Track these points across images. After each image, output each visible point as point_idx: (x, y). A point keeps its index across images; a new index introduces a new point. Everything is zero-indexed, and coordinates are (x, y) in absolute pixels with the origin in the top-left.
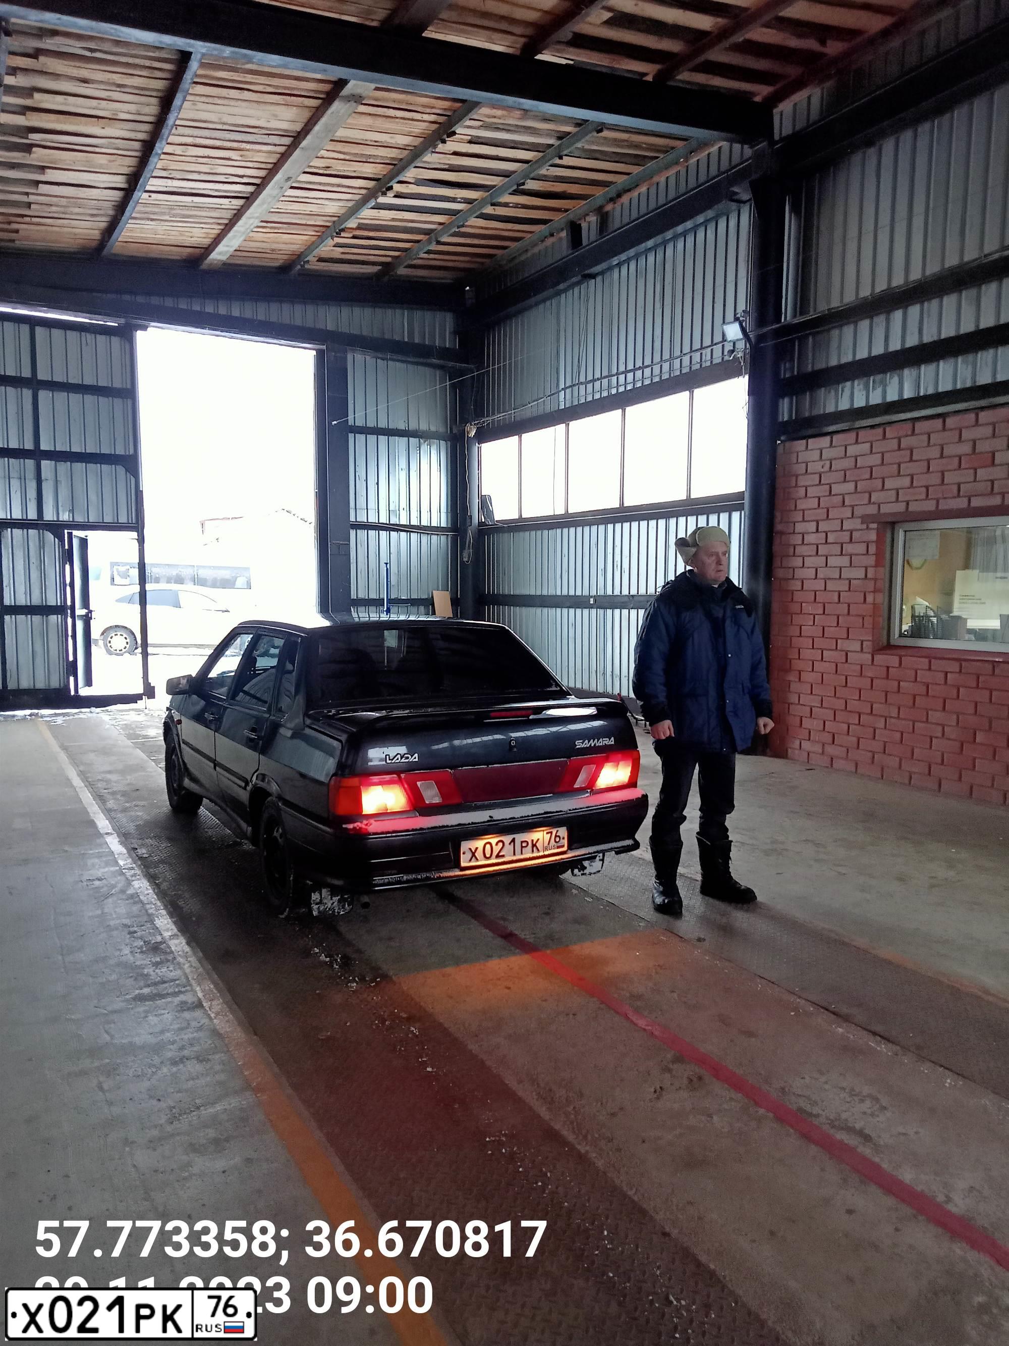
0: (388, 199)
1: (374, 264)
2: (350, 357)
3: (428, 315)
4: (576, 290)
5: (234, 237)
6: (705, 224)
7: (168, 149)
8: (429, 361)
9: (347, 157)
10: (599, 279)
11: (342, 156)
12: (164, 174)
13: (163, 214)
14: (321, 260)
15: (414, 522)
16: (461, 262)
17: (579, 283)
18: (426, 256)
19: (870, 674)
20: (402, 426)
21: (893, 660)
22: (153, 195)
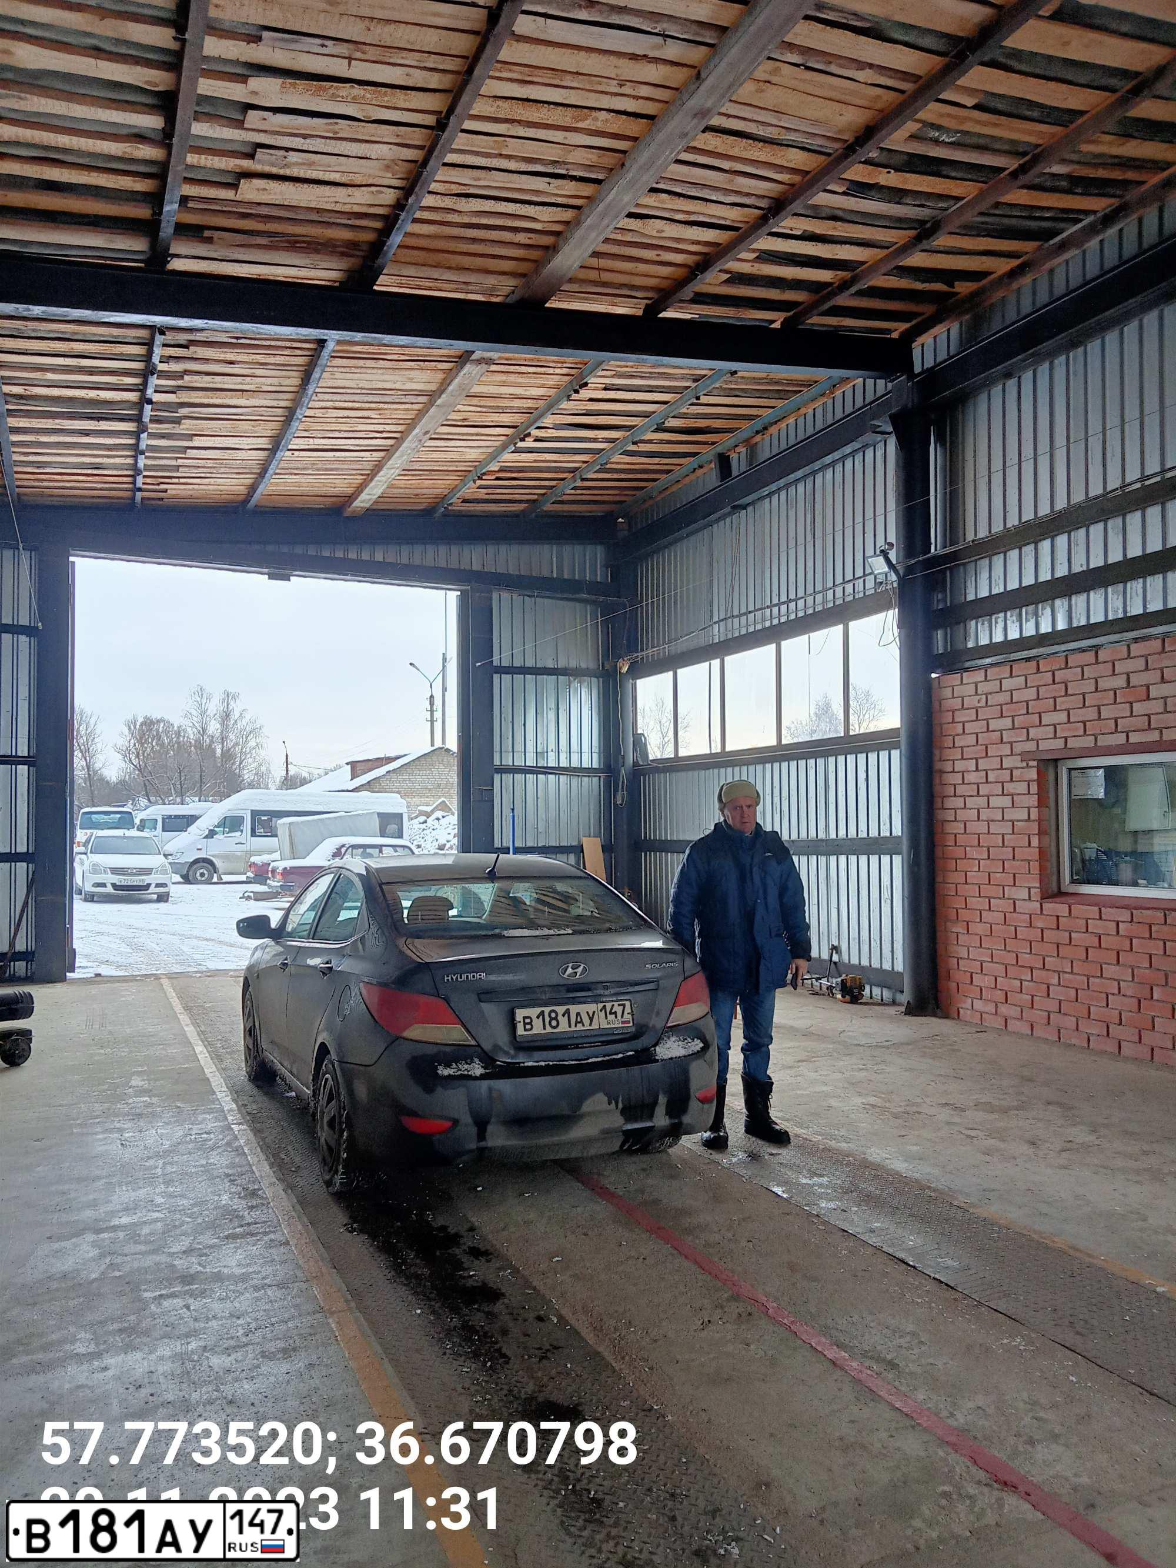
0: (529, 443)
1: (520, 502)
2: (495, 596)
3: (578, 548)
4: (728, 520)
5: (376, 486)
6: (853, 454)
7: (309, 413)
8: (577, 596)
9: (484, 410)
10: (750, 509)
11: (479, 409)
12: (306, 434)
13: (308, 469)
14: (465, 501)
15: (564, 763)
16: (609, 496)
17: (729, 514)
18: (573, 492)
19: (1040, 925)
20: (550, 665)
21: (1062, 909)
22: (296, 453)
